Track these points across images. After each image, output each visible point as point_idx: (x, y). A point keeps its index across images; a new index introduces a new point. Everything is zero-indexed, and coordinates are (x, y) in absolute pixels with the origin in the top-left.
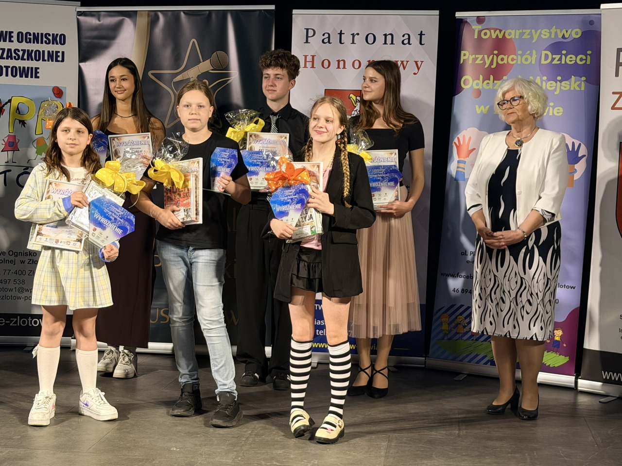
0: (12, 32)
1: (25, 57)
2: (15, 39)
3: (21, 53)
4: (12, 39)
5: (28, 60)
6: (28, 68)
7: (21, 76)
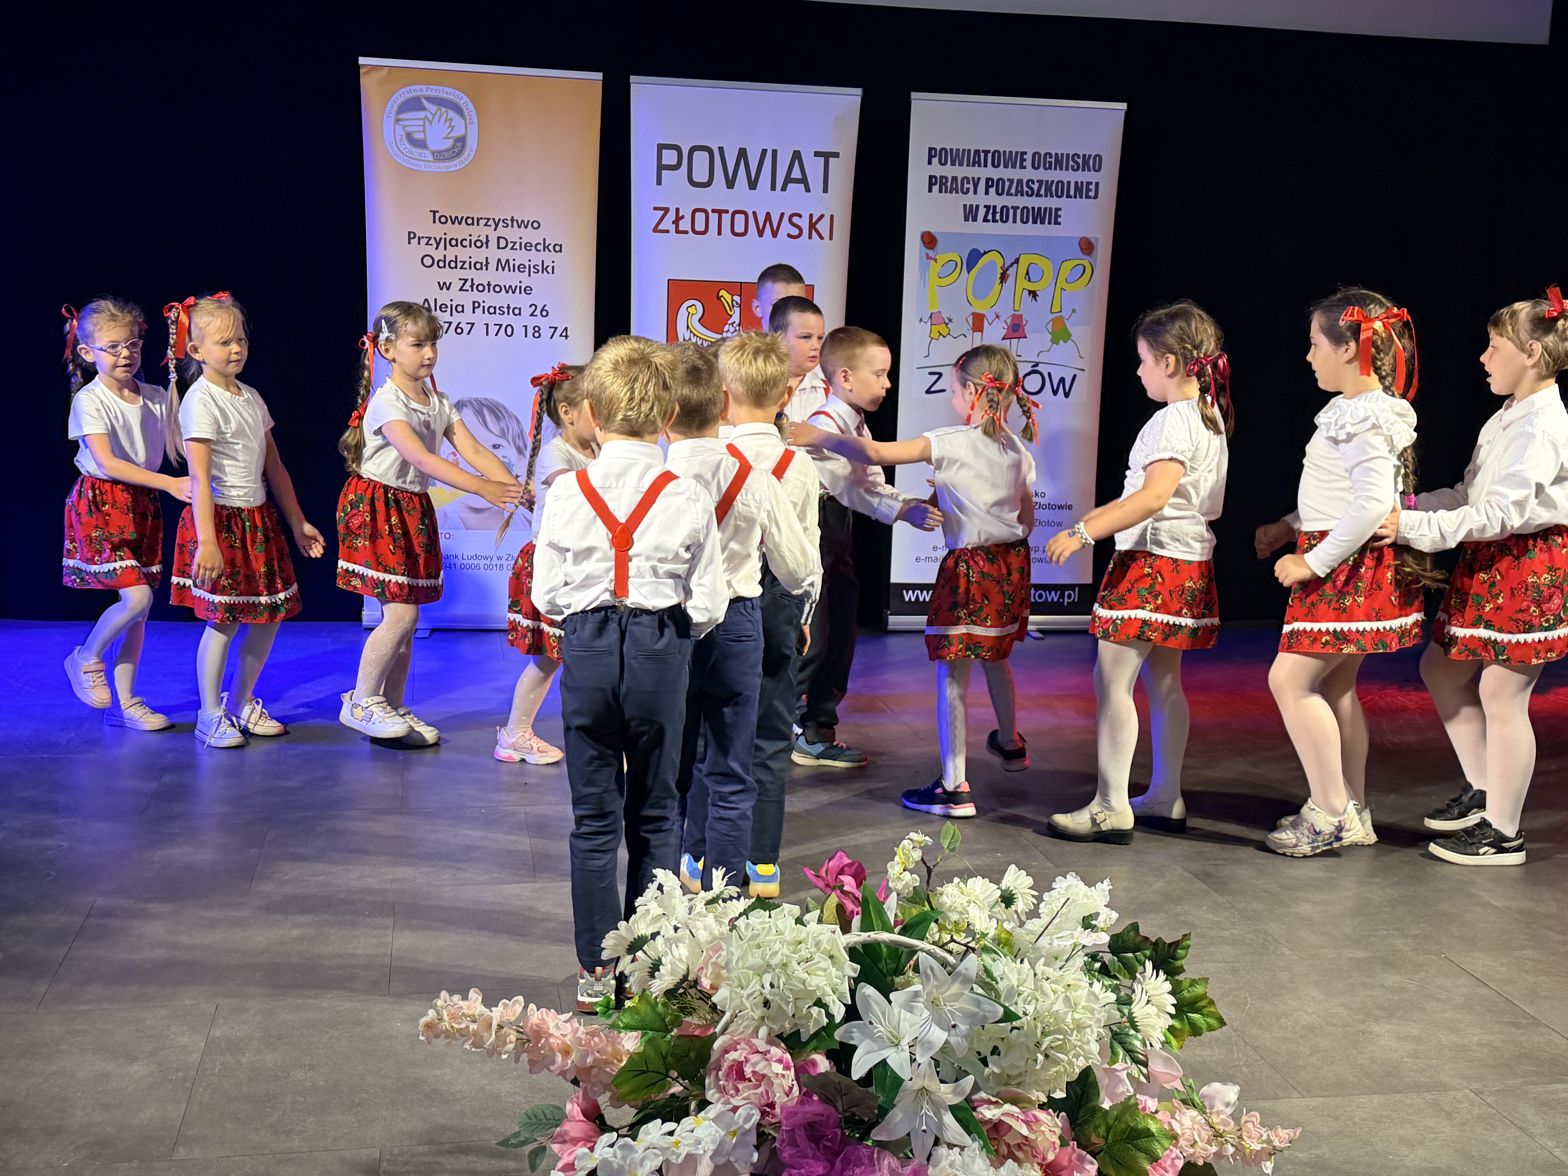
0: (1026, 153)
1: (1042, 192)
2: (1028, 163)
3: (1035, 187)
4: (1025, 164)
5: (1046, 196)
6: (1045, 209)
7: (1035, 222)
